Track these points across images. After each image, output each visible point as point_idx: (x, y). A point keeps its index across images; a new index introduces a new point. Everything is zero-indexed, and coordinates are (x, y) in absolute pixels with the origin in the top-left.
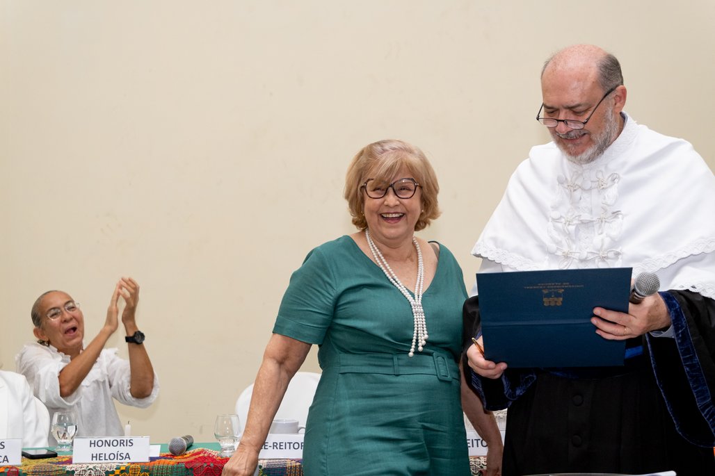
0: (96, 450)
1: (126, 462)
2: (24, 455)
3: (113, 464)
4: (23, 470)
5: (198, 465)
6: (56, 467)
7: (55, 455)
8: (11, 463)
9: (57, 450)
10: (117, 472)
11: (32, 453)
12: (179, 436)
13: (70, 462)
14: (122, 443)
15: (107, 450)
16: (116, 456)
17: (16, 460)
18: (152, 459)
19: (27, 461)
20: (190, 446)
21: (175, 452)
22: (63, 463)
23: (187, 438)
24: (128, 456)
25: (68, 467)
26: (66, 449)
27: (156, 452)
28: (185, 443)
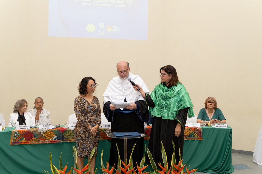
0: (43, 127)
1: (48, 129)
2: (31, 127)
3: (46, 130)
4: (31, 130)
5: (61, 130)
6: (36, 130)
7: (36, 128)
8: (28, 129)
9: (37, 127)
10: (47, 131)
11: (32, 127)
12: (58, 125)
13: (39, 129)
14: (48, 126)
15: (45, 127)
16: (47, 128)
17: (29, 129)
18: (53, 129)
19: (31, 129)
20: (60, 126)
21: (57, 127)
22: (37, 129)
23: (59, 125)
24: (49, 128)
25: (38, 130)
26: (38, 126)
27: (54, 127)
28: (59, 126)
